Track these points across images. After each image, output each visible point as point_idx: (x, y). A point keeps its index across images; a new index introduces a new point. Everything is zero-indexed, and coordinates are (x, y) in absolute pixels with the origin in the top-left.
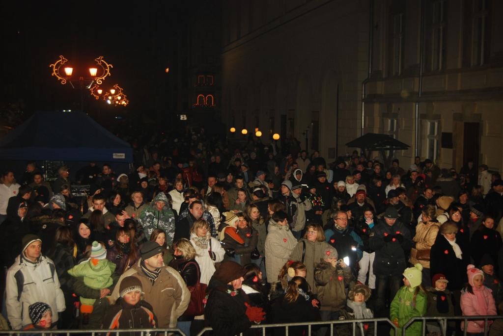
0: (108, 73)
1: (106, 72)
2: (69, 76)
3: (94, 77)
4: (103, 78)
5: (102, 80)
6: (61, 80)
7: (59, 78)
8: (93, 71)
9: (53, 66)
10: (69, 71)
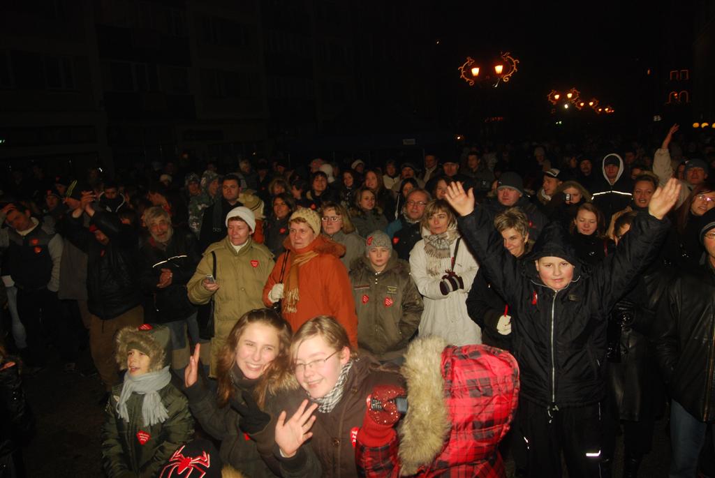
0: (515, 69)
1: (513, 68)
2: (476, 77)
3: (500, 75)
4: (510, 75)
5: (508, 77)
6: (469, 81)
7: (467, 80)
8: (499, 69)
9: (461, 69)
10: (475, 71)
